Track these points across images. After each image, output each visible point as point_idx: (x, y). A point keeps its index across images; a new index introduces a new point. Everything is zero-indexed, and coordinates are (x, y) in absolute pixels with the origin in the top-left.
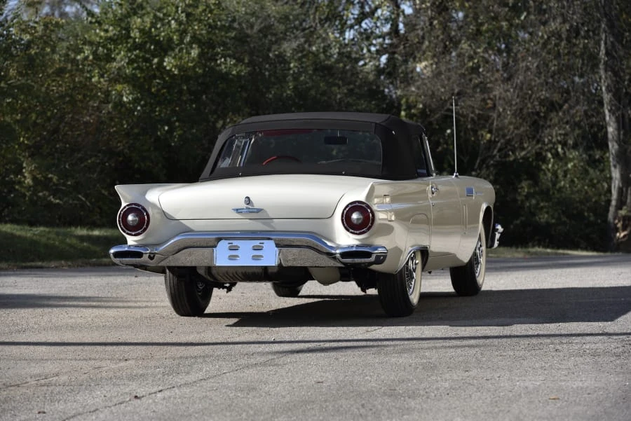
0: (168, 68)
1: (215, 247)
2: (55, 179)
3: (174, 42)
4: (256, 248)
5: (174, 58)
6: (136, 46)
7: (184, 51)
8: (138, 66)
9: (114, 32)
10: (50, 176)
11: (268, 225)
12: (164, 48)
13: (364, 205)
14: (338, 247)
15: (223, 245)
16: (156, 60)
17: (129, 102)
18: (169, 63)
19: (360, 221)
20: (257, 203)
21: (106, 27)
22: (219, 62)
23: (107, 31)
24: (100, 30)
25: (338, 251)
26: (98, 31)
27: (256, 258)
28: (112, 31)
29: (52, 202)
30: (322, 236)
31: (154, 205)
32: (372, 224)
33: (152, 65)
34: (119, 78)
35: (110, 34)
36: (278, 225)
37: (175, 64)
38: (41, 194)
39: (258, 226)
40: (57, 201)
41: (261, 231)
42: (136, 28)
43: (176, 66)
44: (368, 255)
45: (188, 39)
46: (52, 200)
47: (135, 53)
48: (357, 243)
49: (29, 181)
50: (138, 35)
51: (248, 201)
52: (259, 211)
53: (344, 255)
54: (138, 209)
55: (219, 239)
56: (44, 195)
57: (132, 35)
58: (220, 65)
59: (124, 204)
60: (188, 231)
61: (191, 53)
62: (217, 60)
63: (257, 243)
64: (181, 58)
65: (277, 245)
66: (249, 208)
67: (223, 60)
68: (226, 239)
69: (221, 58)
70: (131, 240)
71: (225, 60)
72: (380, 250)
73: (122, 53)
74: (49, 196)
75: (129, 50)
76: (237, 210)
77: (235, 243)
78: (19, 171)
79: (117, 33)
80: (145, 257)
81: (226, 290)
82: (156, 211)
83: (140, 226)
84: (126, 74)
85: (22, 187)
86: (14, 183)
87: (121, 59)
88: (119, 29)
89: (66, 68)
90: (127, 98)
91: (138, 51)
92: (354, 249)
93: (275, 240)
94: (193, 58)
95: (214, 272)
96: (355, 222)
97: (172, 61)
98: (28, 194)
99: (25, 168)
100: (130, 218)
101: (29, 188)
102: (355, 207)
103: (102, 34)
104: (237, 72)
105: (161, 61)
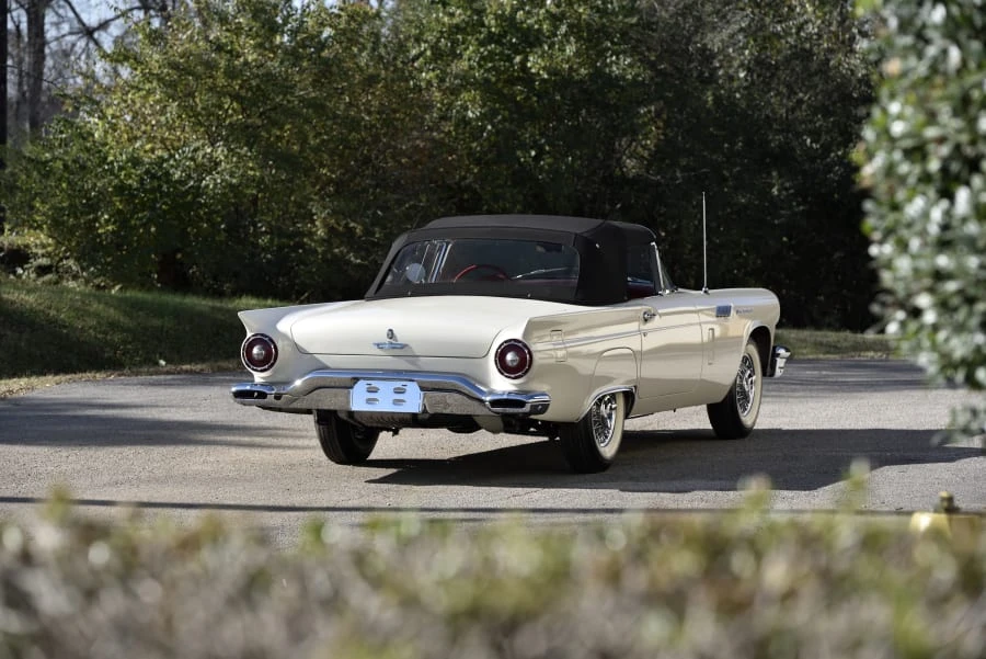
0: (533, 71)
1: (352, 388)
2: (359, 230)
3: (544, 35)
4: (399, 391)
5: (542, 56)
6: (491, 38)
7: (557, 46)
8: (494, 66)
9: (463, 17)
10: (352, 225)
11: (413, 363)
12: (531, 40)
13: (520, 345)
14: (491, 393)
15: (361, 386)
16: (518, 59)
17: (478, 119)
18: (535, 63)
19: (515, 364)
20: (401, 338)
21: (452, 10)
22: (608, 60)
23: (452, 15)
24: (444, 13)
25: (488, 398)
26: (441, 15)
27: (397, 402)
28: (460, 15)
29: (351, 262)
30: (475, 380)
31: (284, 336)
32: (530, 366)
33: (513, 66)
34: (466, 82)
35: (456, 20)
36: (426, 364)
37: (543, 64)
38: (336, 250)
39: (402, 365)
40: (359, 261)
41: (406, 371)
42: (491, 13)
43: (544, 68)
44: (521, 404)
45: (564, 29)
46: (352, 259)
47: (489, 48)
48: (513, 388)
49: (321, 232)
50: (493, 22)
51: (391, 334)
52: (403, 346)
53: (495, 403)
54: (264, 341)
55: (356, 380)
56: (341, 252)
57: (486, 22)
58: (610, 65)
59: (249, 335)
60: (325, 368)
61: (565, 50)
62: (606, 58)
63: (399, 384)
64: (551, 57)
65: (422, 389)
66: (392, 342)
67: (614, 58)
68: (364, 379)
69: (611, 56)
70: (259, 377)
71: (618, 58)
72: (537, 399)
73: (471, 48)
74: (348, 252)
75: (482, 43)
76: (378, 345)
77: (374, 384)
78: (310, 217)
79: (467, 19)
80: (271, 399)
81: (391, 433)
82: (286, 342)
83: (268, 360)
84: (474, 77)
85: (312, 240)
86: (302, 234)
87: (469, 58)
88: (469, 13)
89: (379, 75)
90: (473, 113)
91: (493, 46)
92: (505, 397)
93: (418, 382)
94: (569, 57)
95: (356, 416)
96: (510, 364)
97: (539, 61)
98: (319, 250)
99: (316, 214)
100: (256, 350)
101: (322, 241)
102: (511, 345)
103: (446, 19)
104: (633, 77)
105: (526, 60)
